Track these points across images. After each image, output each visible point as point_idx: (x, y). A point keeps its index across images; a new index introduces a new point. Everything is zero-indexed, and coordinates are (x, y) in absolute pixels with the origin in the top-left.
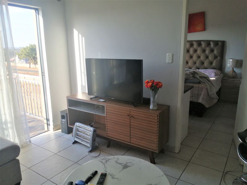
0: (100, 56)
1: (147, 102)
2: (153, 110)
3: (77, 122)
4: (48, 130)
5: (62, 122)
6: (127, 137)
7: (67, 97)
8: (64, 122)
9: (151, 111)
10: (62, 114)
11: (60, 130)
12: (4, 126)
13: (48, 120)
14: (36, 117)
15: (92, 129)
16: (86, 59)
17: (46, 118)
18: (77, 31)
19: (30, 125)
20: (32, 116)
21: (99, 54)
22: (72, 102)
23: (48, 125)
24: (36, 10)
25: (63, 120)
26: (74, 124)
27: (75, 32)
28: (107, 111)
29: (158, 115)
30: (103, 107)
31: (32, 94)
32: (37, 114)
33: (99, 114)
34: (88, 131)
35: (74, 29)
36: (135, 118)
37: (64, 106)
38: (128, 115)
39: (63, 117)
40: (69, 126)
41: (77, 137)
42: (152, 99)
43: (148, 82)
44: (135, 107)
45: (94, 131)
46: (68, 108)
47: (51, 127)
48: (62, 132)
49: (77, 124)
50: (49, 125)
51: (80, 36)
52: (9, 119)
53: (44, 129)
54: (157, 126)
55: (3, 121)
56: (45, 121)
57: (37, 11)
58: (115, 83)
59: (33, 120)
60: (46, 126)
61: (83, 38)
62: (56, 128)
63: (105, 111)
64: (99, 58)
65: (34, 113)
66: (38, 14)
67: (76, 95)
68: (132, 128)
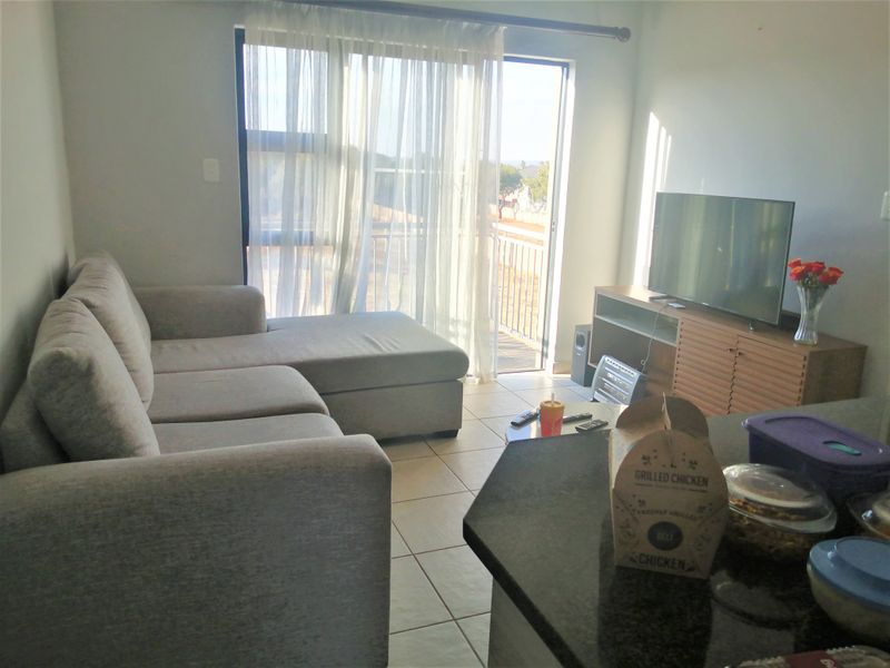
0: (703, 187)
1: (789, 323)
2: (800, 343)
3: (608, 355)
4: (542, 369)
5: (576, 351)
6: (720, 410)
7: (597, 289)
8: (579, 351)
9: (795, 345)
10: (580, 333)
11: (570, 376)
12: (451, 328)
13: (545, 343)
14: (521, 340)
15: (636, 375)
16: (660, 196)
17: (541, 336)
18: (659, 118)
19: (506, 353)
20: (515, 336)
21: (703, 183)
22: (607, 304)
23: (544, 355)
24: (564, 66)
25: (580, 348)
26: (598, 359)
27: (654, 121)
28: (683, 333)
29: (807, 355)
30: (675, 321)
32: (527, 332)
33: (663, 341)
34: (623, 376)
35: (652, 114)
36: (747, 359)
37: (586, 315)
38: (731, 350)
39: (580, 341)
40: (589, 363)
41: (599, 392)
42: (804, 313)
43: (797, 264)
44: (755, 330)
45: (641, 381)
46: (595, 319)
47: (550, 362)
48: (573, 379)
49: (606, 359)
50: (547, 356)
51: (664, 131)
52: (463, 316)
54: (798, 388)
55: (451, 316)
56: (539, 346)
57: (565, 70)
59: (518, 346)
60: (539, 356)
61: (670, 138)
62: (557, 368)
63: (678, 335)
65: (521, 329)
66: (567, 77)
67: (627, 287)
68: (739, 386)
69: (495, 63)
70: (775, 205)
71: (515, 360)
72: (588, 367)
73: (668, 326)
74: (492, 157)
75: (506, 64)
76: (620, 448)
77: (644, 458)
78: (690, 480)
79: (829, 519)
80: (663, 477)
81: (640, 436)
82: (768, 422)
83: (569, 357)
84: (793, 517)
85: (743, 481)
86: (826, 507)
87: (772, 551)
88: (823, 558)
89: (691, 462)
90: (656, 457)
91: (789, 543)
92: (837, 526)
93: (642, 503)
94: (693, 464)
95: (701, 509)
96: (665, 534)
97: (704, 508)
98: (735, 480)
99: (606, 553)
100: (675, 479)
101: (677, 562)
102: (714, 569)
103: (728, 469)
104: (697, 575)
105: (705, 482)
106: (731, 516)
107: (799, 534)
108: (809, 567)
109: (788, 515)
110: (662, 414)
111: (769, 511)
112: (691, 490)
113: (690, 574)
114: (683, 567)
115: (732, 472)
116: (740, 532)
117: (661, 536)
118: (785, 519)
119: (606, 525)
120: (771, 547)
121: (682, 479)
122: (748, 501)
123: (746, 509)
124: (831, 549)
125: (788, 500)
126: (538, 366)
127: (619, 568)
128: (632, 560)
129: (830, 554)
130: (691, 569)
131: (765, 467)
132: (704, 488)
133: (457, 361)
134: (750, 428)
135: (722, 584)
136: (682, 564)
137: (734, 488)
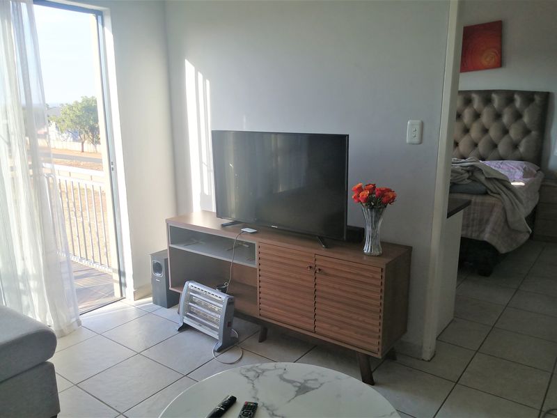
1: (357, 237)
2: (370, 255)
3: (190, 280)
4: (122, 298)
5: (154, 278)
6: (306, 319)
7: (167, 221)
8: (159, 278)
9: (365, 258)
10: (156, 261)
11: (151, 299)
12: (21, 286)
13: (121, 274)
14: (94, 266)
15: (224, 297)
16: (214, 133)
17: (117, 268)
18: (193, 65)
19: (80, 284)
20: (85, 263)
21: (245, 120)
22: (181, 234)
23: (122, 285)
24: (98, 13)
25: (158, 275)
26: (181, 285)
27: (189, 68)
28: (261, 255)
29: (384, 267)
30: (252, 246)
31: (86, 214)
32: (97, 259)
33: (241, 263)
34: (214, 301)
35: (186, 60)
36: (326, 274)
37: (161, 243)
38: (311, 267)
39: (157, 268)
40: (170, 288)
41: (188, 316)
42: (368, 230)
43: (360, 189)
44: (327, 247)
45: (230, 303)
46: (170, 247)
47: (130, 290)
48: (155, 302)
49: (190, 285)
50: (125, 285)
51: (200, 76)
52: (32, 270)
53: (113, 294)
54: (379, 296)
55: (20, 273)
56: (116, 277)
57: (100, 17)
58: (281, 190)
59: (89, 273)
60: (117, 287)
61: (208, 82)
62: (139, 294)
63: (257, 258)
65: (90, 257)
66: (103, 25)
67: (187, 216)
68: (321, 297)
69: (24, 6)
74: (35, 100)
83: (148, 280)
126: (117, 295)
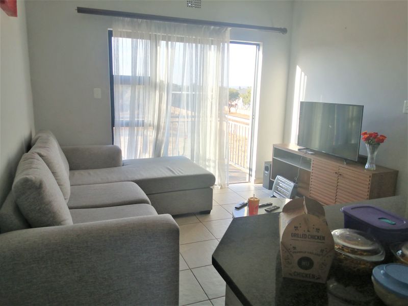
0: (321, 98)
1: (362, 160)
2: (368, 170)
3: (279, 175)
4: (249, 182)
5: (264, 173)
6: (331, 200)
7: (274, 145)
8: (266, 174)
9: (365, 171)
10: (267, 165)
11: (262, 185)
12: (207, 164)
13: (250, 170)
14: (240, 168)
15: (292, 184)
16: (302, 103)
17: (249, 167)
18: (301, 68)
19: (233, 174)
20: (237, 166)
22: (278, 152)
23: (250, 175)
24: (257, 45)
25: (267, 172)
26: (275, 179)
27: (298, 69)
28: (314, 165)
29: (371, 175)
30: (310, 160)
32: (242, 165)
33: (305, 169)
34: (287, 185)
35: (297, 66)
36: (343, 177)
37: (269, 157)
38: (336, 173)
39: (267, 169)
41: (276, 192)
42: (369, 156)
43: (365, 133)
44: (347, 164)
45: (295, 187)
46: (273, 159)
47: (253, 178)
48: (264, 186)
49: (278, 177)
51: (303, 74)
52: (212, 158)
53: (245, 179)
54: (367, 190)
55: (207, 158)
56: (248, 171)
57: (258, 47)
59: (238, 171)
60: (248, 176)
61: (306, 77)
62: (256, 181)
63: (311, 167)
64: (321, 102)
65: (239, 164)
66: (259, 50)
67: (287, 145)
68: (340, 189)
69: (226, 44)
70: (355, 107)
71: (237, 178)
72: (270, 180)
73: (307, 162)
74: (225, 85)
75: (231, 45)
76: (284, 221)
77: (295, 227)
78: (316, 237)
79: (382, 254)
80: (304, 236)
81: (293, 216)
82: (352, 209)
83: (262, 176)
84: (365, 253)
85: (341, 237)
86: (380, 249)
87: (356, 269)
88: (379, 273)
89: (317, 229)
90: (300, 227)
91: (363, 266)
92: (385, 259)
93: (294, 248)
94: (318, 230)
95: (322, 251)
96: (305, 262)
97: (323, 250)
98: (338, 236)
99: (279, 271)
100: (310, 237)
101: (311, 275)
102: (329, 278)
103: (334, 231)
104: (320, 281)
105: (324, 238)
106: (336, 253)
107: (368, 262)
108: (372, 278)
109: (363, 253)
110: (303, 206)
111: (353, 251)
112: (318, 242)
113: (318, 281)
114: (314, 277)
115: (336, 232)
116: (340, 261)
117: (304, 263)
118: (361, 254)
119: (278, 258)
120: (355, 268)
121: (313, 237)
122: (344, 247)
123: (343, 250)
124: (383, 269)
125: (362, 246)
126: (247, 180)
127: (284, 278)
128: (290, 274)
129: (382, 271)
130: (317, 279)
131: (351, 230)
132: (323, 241)
133: (210, 179)
134: (344, 212)
135: (332, 285)
136: (313, 276)
137: (337, 240)
